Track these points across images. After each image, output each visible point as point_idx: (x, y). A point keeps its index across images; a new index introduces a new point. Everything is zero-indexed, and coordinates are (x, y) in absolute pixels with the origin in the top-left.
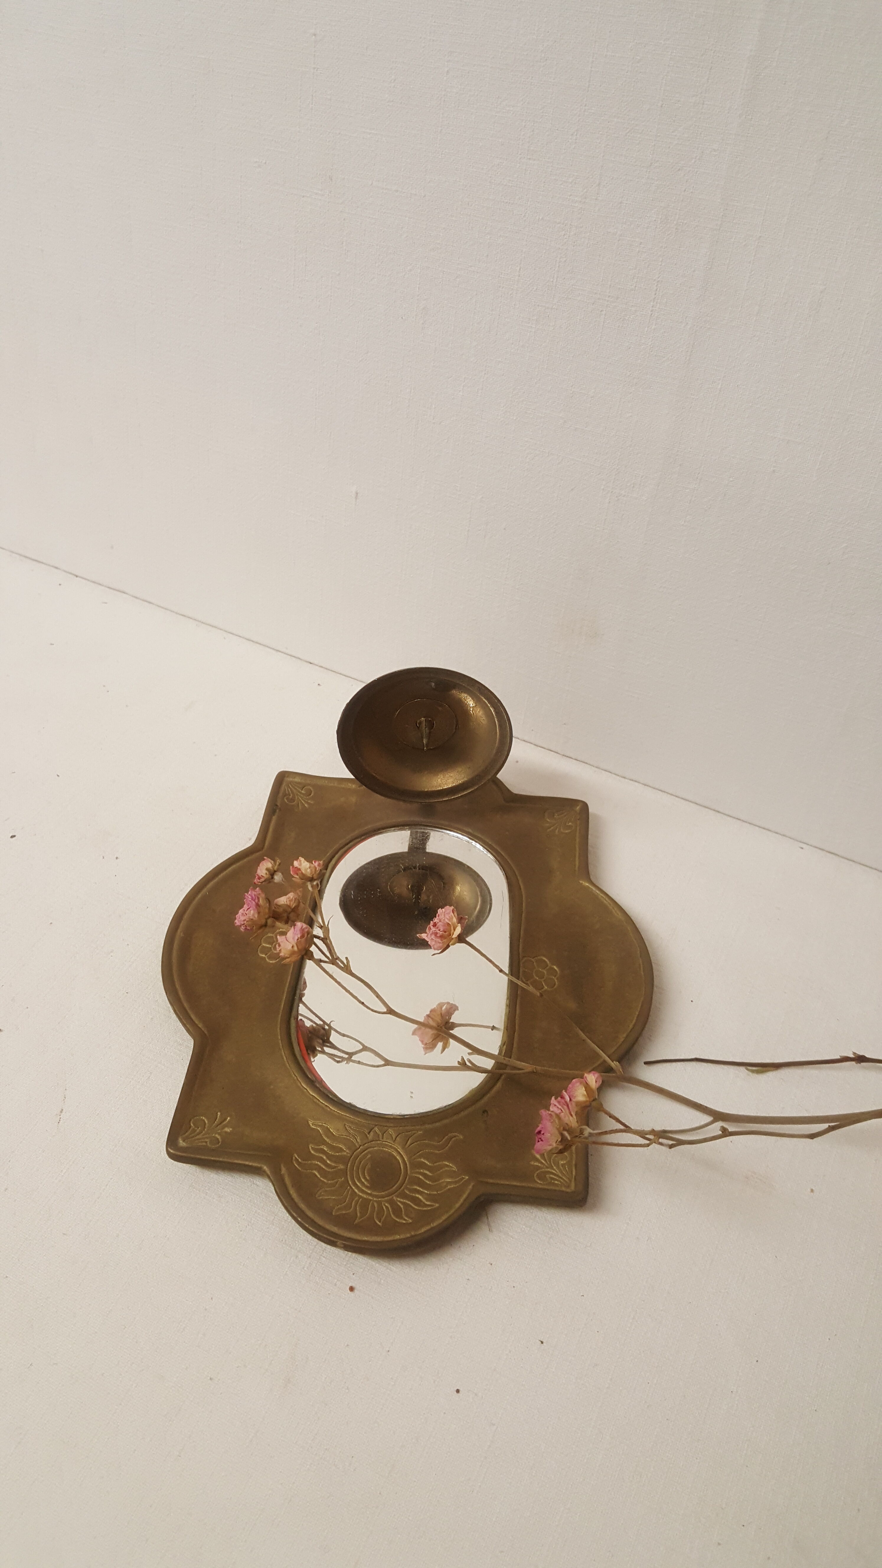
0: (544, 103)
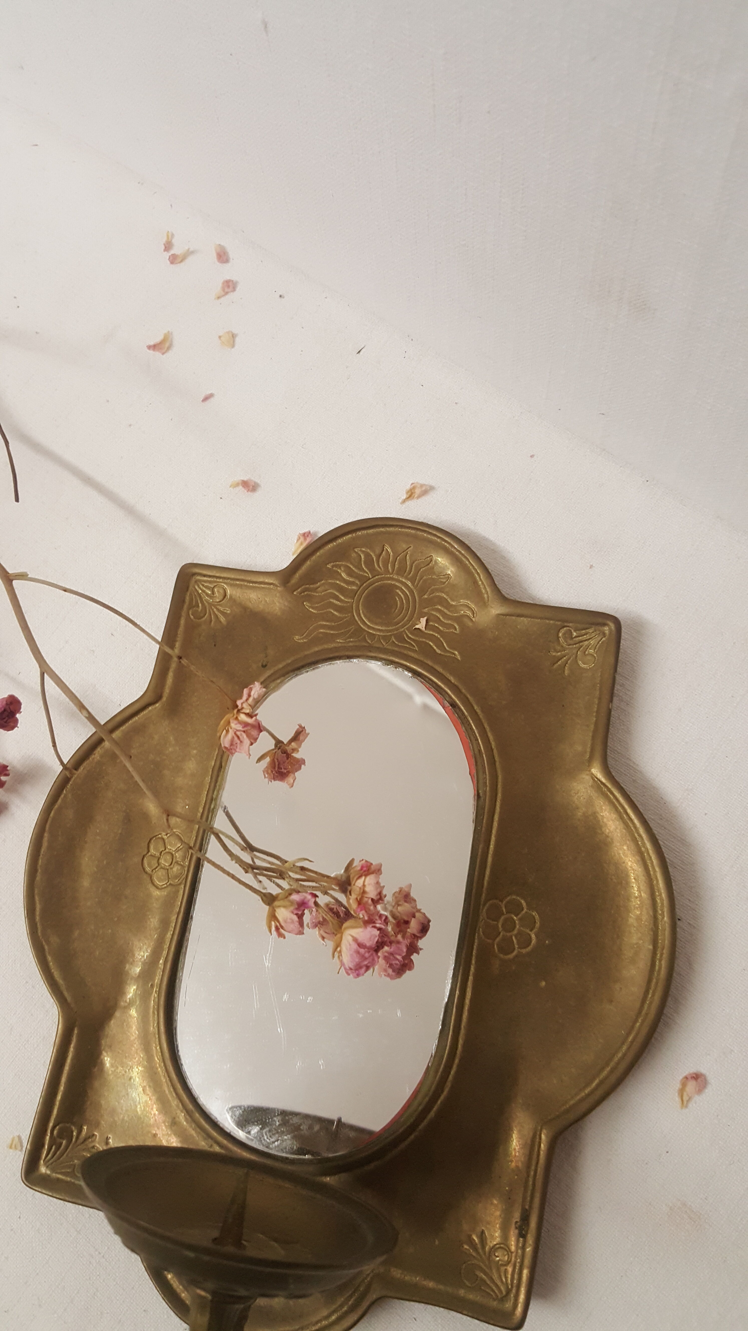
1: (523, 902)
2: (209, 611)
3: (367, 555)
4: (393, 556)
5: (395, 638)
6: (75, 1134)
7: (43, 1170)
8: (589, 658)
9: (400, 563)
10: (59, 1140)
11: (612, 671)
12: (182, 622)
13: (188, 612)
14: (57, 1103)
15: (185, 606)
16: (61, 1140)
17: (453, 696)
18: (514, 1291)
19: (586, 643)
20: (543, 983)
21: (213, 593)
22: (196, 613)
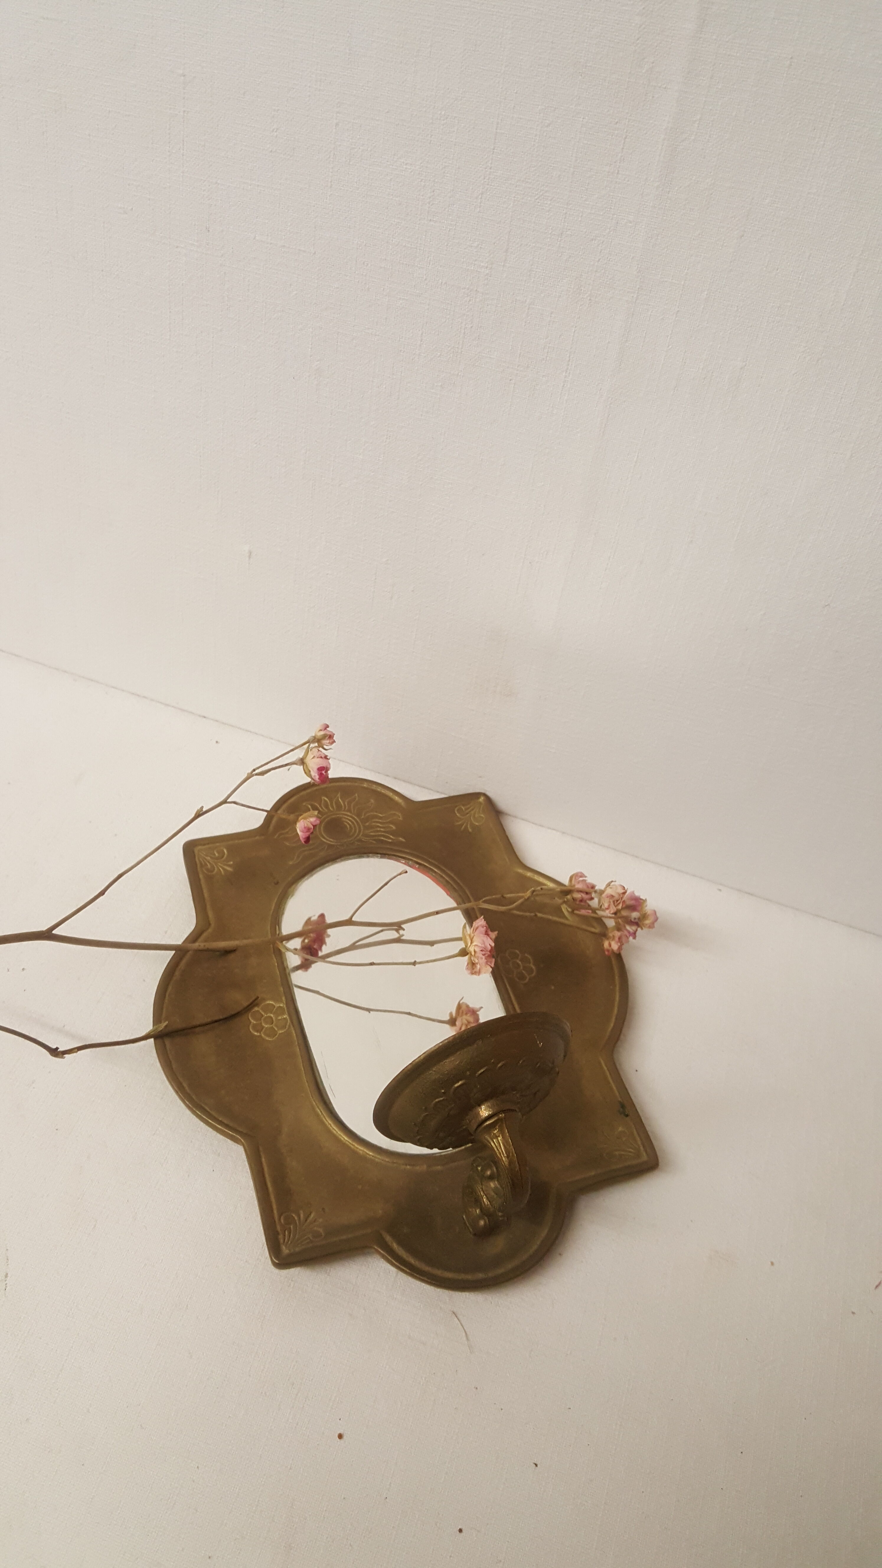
0: (445, 163)
2: (217, 867)
4: (330, 801)
5: (358, 842)
6: (296, 1218)
7: (286, 1250)
9: (336, 804)
10: (287, 1226)
11: (496, 819)
13: (203, 871)
14: (273, 1201)
15: (198, 869)
17: (413, 859)
19: (472, 812)
21: (215, 855)
22: (208, 870)
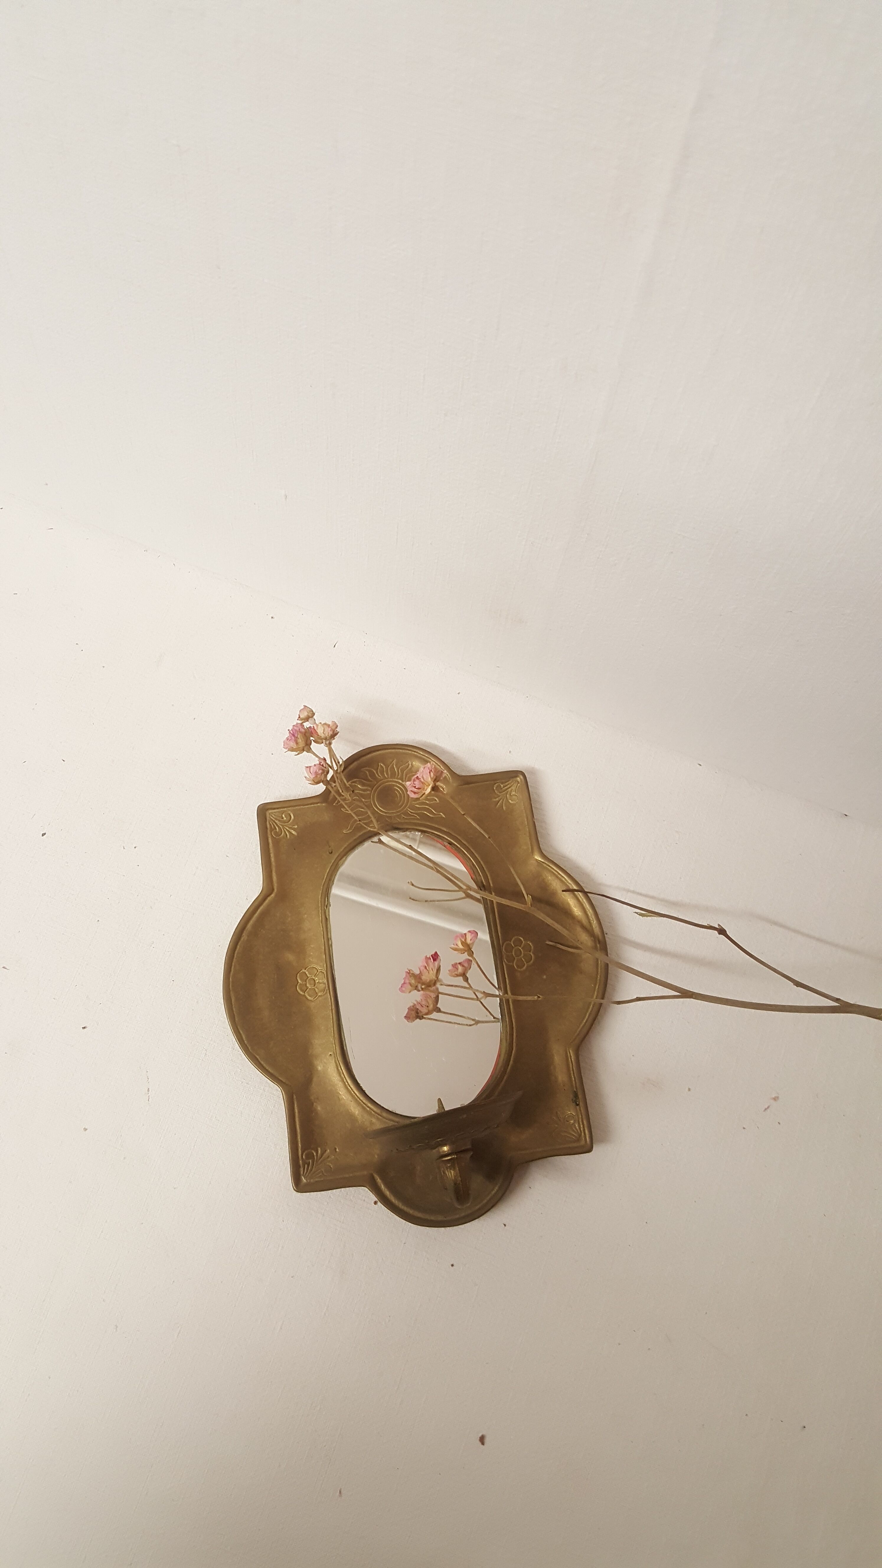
1: (521, 938)
2: (284, 831)
3: (369, 771)
4: (386, 768)
5: (404, 815)
6: (315, 1154)
7: (304, 1180)
8: (514, 797)
9: (390, 770)
10: (308, 1161)
11: (529, 801)
12: (270, 841)
13: (272, 834)
14: (299, 1140)
15: (269, 831)
16: (309, 1161)
17: (449, 839)
18: (583, 1134)
19: (510, 789)
20: (545, 977)
21: (283, 818)
22: (276, 833)
